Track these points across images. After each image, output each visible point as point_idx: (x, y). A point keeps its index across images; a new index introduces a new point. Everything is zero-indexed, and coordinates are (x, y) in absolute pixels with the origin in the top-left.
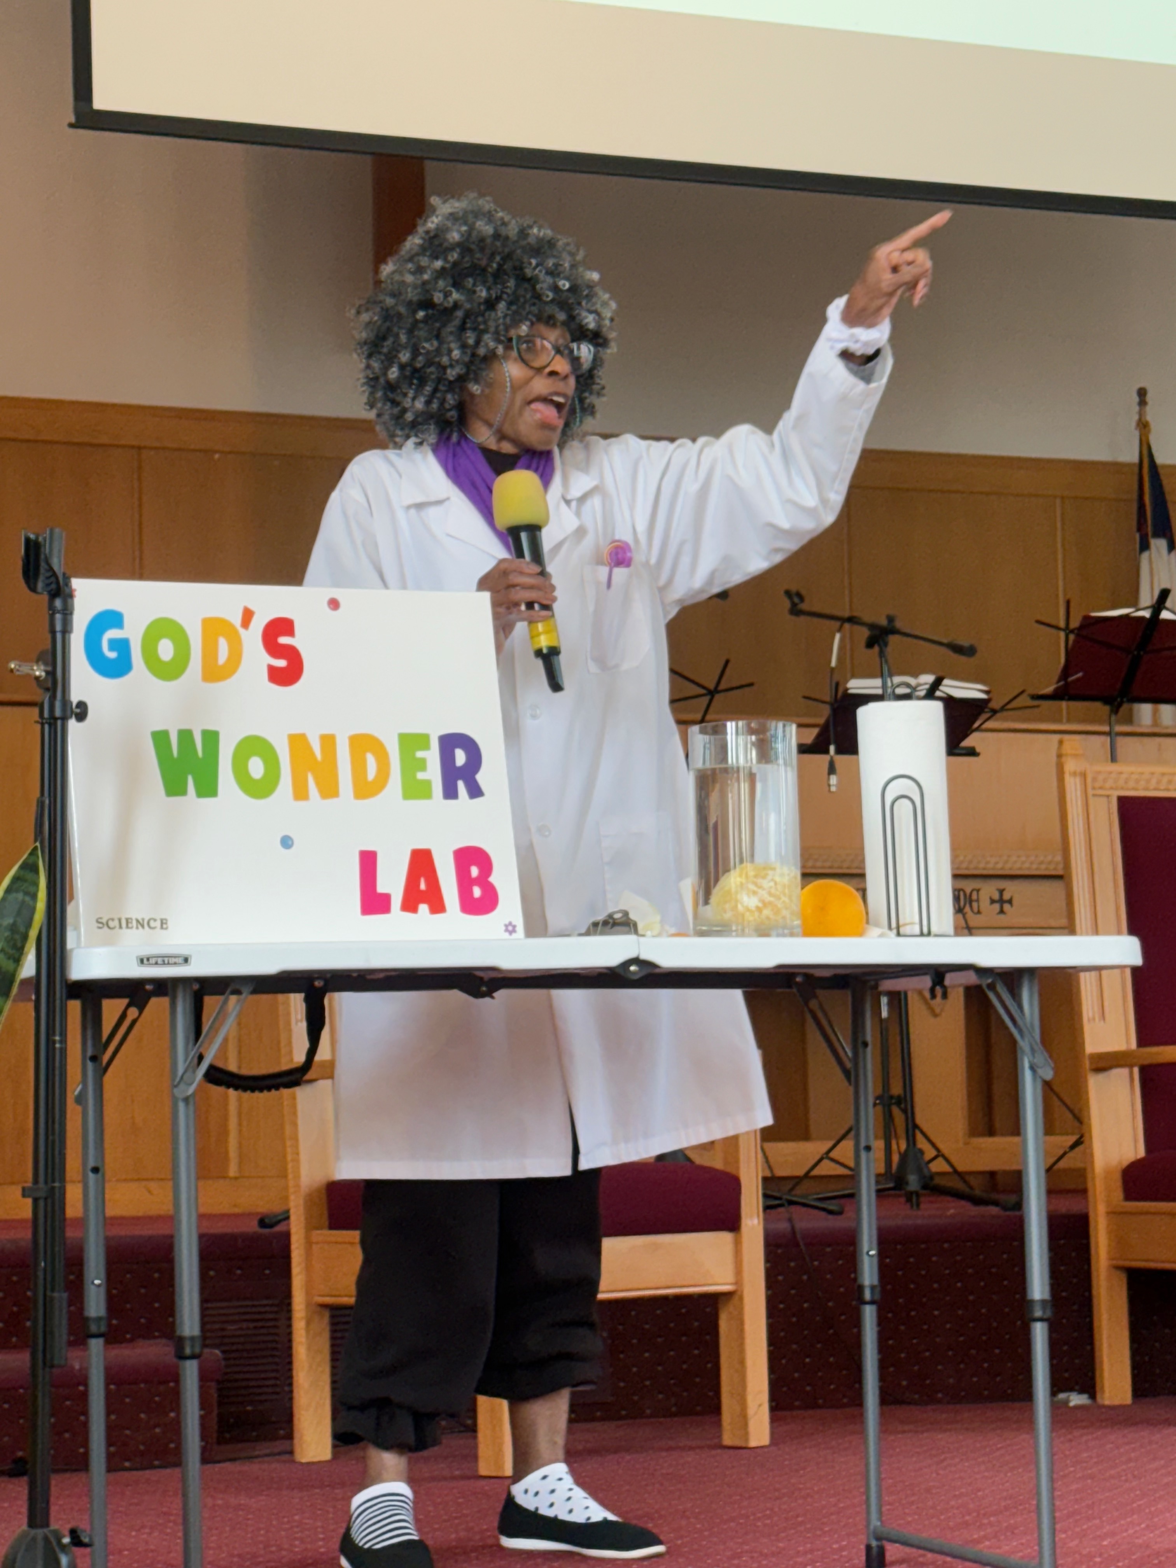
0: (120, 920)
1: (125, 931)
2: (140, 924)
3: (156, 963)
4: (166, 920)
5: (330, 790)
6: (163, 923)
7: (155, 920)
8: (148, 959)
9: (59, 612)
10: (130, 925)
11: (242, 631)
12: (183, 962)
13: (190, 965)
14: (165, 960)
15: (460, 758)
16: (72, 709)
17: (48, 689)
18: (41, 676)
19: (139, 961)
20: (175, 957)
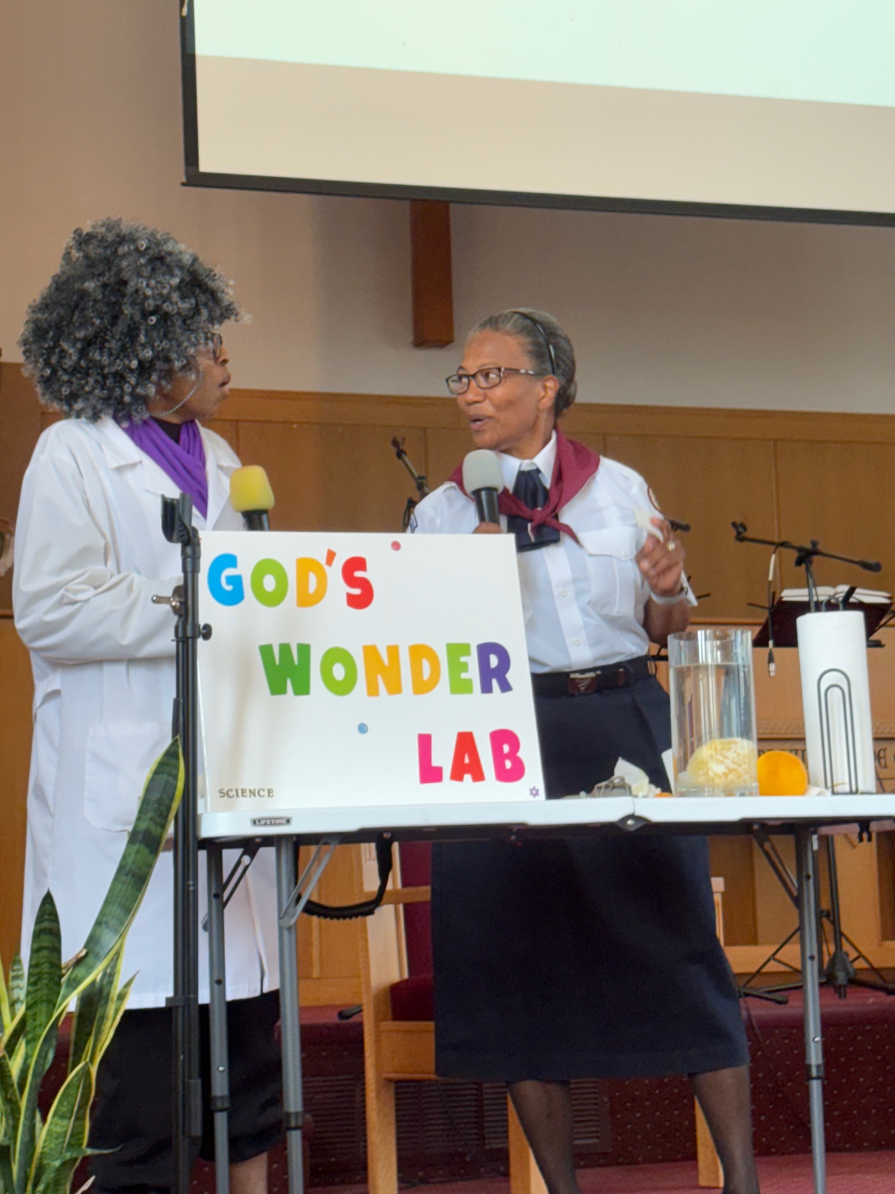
0: (237, 791)
1: (241, 798)
2: (252, 793)
3: (266, 824)
4: (272, 790)
5: (395, 688)
6: (270, 792)
7: (264, 790)
8: (259, 821)
9: (189, 557)
10: (245, 794)
11: (326, 567)
12: (286, 823)
13: (291, 824)
14: (272, 821)
15: (494, 661)
16: (200, 630)
17: (181, 615)
18: (176, 606)
19: (253, 823)
20: (280, 819)
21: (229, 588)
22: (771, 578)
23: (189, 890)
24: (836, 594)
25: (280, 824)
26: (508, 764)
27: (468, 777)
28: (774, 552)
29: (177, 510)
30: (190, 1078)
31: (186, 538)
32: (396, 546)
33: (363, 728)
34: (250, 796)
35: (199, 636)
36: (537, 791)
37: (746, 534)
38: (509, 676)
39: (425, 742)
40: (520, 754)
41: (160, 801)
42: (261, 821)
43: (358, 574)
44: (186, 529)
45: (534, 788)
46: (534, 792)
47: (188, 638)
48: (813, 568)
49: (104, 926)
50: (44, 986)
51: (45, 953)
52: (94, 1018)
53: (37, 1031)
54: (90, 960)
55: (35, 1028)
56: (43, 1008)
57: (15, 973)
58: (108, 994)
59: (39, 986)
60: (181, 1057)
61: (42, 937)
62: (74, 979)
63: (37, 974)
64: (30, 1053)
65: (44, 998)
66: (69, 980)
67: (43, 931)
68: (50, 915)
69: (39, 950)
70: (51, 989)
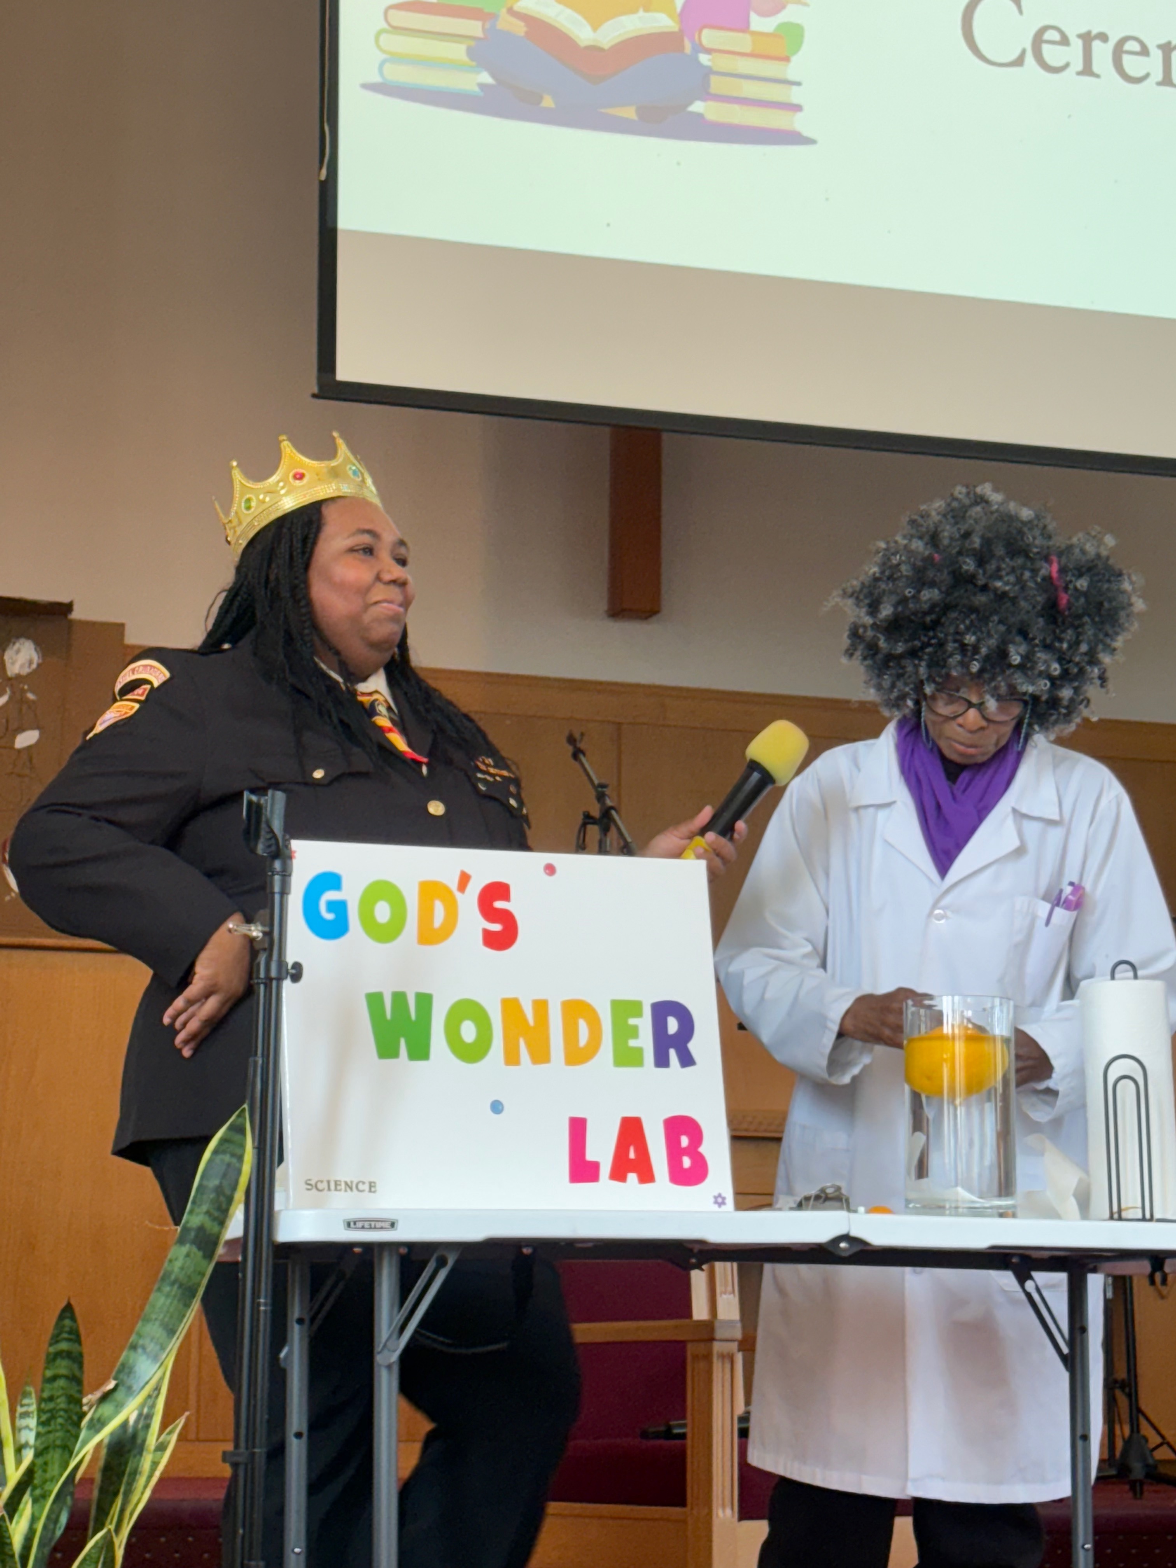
0: (329, 1182)
1: (333, 1193)
2: (349, 1186)
3: (363, 1227)
4: (375, 1182)
5: (541, 1056)
6: (372, 1186)
7: (364, 1183)
8: (355, 1223)
9: (277, 873)
10: (339, 1188)
11: (458, 895)
12: (389, 1227)
13: (396, 1230)
14: (371, 1224)
15: (673, 1025)
16: (287, 970)
17: (265, 950)
18: (258, 937)
19: (346, 1225)
20: (382, 1221)
21: (330, 916)
23: (259, 1311)
25: (382, 1228)
26: (687, 1162)
27: (632, 1177)
29: (264, 811)
30: (250, 1559)
31: (273, 848)
32: (550, 869)
33: (497, 1107)
34: (346, 1191)
35: (286, 978)
36: (724, 1199)
38: (692, 1046)
39: (578, 1127)
40: (702, 1149)
41: (219, 1190)
42: (357, 1223)
43: (499, 904)
44: (274, 836)
45: (720, 1195)
46: (719, 1201)
47: (271, 979)
49: (140, 1351)
50: (59, 1427)
51: (61, 1382)
52: (124, 1473)
53: (47, 1487)
54: (119, 1395)
55: (45, 1482)
56: (55, 1456)
57: (24, 1409)
58: (144, 1441)
59: (52, 1427)
60: (241, 1531)
61: (58, 1361)
62: (99, 1420)
63: (50, 1411)
64: (37, 1514)
65: (58, 1442)
66: (92, 1419)
67: (59, 1354)
68: (70, 1333)
69: (54, 1378)
70: (68, 1431)
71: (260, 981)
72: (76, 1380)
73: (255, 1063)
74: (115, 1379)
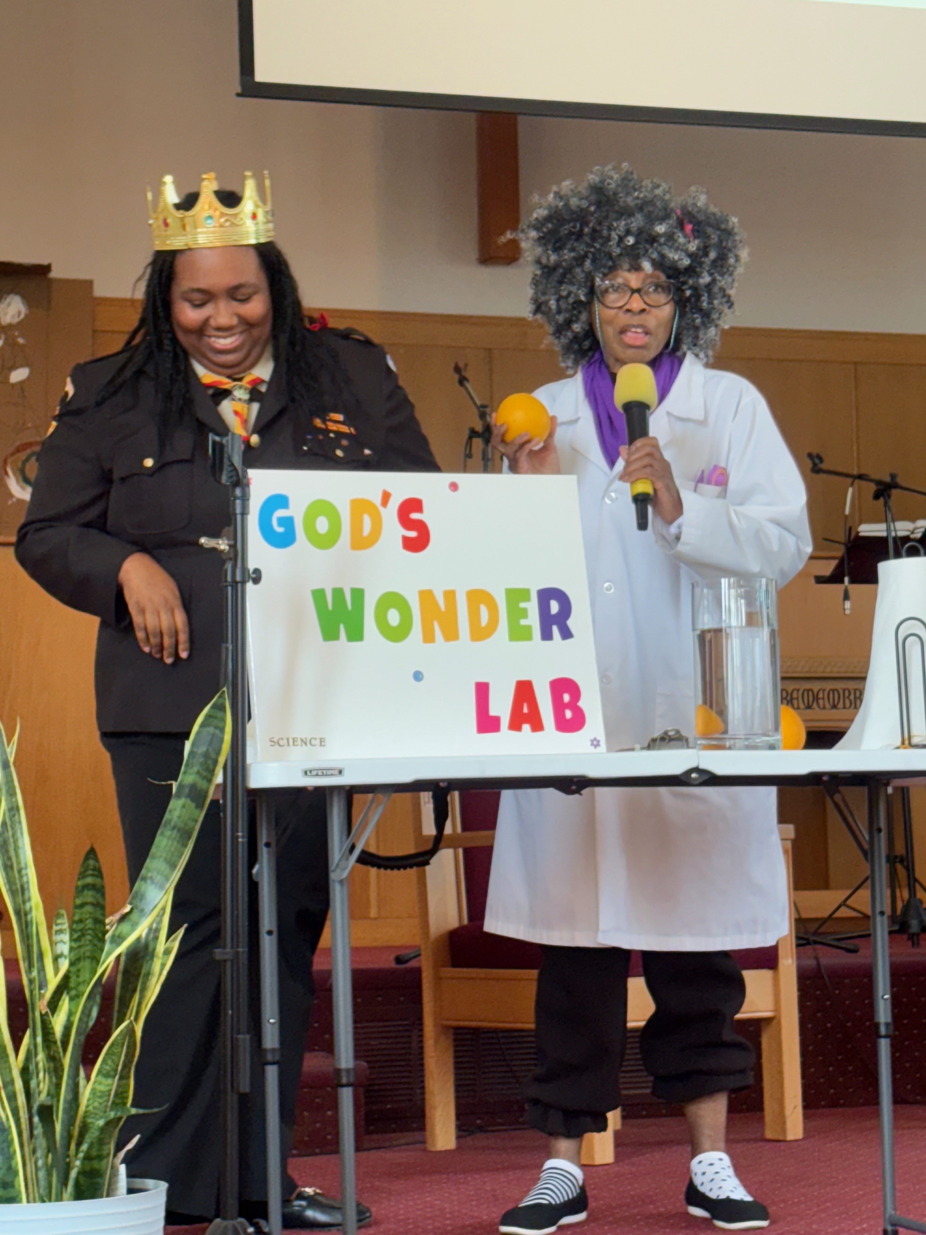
0: (288, 739)
1: (292, 748)
2: (304, 742)
3: (317, 775)
4: (324, 739)
5: (451, 634)
6: (322, 741)
7: (315, 739)
8: (311, 771)
9: (238, 499)
10: (296, 743)
11: (381, 509)
12: (338, 774)
13: (343, 776)
14: (324, 772)
15: (555, 607)
16: (249, 574)
17: (231, 559)
18: (224, 550)
19: (303, 773)
20: (331, 770)
21: (280, 530)
22: (847, 511)
23: (238, 842)
24: (916, 528)
25: (332, 775)
26: (568, 714)
27: (526, 727)
28: (852, 484)
29: (226, 449)
30: (239, 1033)
31: (235, 479)
32: (454, 487)
33: (418, 676)
34: (301, 745)
35: (249, 581)
36: (598, 742)
37: (823, 466)
38: (571, 623)
39: (482, 690)
40: (581, 704)
41: (206, 755)
42: (312, 772)
43: (414, 516)
44: (235, 469)
45: (595, 739)
46: (595, 743)
47: (237, 583)
48: (892, 502)
49: (149, 881)
50: (88, 943)
51: (89, 909)
52: (139, 974)
53: (81, 988)
54: (134, 916)
55: (78, 984)
56: (86, 965)
57: (59, 928)
58: (154, 949)
59: (82, 943)
60: (230, 1012)
61: (86, 892)
62: (119, 937)
63: (81, 930)
64: (73, 1010)
65: (88, 954)
66: (113, 936)
67: (86, 887)
68: (94, 870)
69: (82, 905)
70: (95, 945)
71: (228, 584)
72: (100, 906)
73: (227, 649)
74: (131, 903)
